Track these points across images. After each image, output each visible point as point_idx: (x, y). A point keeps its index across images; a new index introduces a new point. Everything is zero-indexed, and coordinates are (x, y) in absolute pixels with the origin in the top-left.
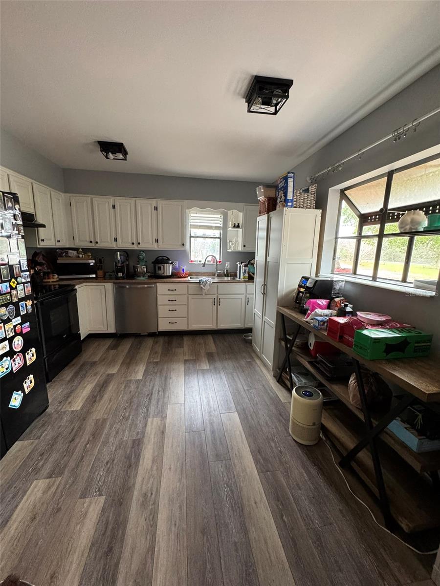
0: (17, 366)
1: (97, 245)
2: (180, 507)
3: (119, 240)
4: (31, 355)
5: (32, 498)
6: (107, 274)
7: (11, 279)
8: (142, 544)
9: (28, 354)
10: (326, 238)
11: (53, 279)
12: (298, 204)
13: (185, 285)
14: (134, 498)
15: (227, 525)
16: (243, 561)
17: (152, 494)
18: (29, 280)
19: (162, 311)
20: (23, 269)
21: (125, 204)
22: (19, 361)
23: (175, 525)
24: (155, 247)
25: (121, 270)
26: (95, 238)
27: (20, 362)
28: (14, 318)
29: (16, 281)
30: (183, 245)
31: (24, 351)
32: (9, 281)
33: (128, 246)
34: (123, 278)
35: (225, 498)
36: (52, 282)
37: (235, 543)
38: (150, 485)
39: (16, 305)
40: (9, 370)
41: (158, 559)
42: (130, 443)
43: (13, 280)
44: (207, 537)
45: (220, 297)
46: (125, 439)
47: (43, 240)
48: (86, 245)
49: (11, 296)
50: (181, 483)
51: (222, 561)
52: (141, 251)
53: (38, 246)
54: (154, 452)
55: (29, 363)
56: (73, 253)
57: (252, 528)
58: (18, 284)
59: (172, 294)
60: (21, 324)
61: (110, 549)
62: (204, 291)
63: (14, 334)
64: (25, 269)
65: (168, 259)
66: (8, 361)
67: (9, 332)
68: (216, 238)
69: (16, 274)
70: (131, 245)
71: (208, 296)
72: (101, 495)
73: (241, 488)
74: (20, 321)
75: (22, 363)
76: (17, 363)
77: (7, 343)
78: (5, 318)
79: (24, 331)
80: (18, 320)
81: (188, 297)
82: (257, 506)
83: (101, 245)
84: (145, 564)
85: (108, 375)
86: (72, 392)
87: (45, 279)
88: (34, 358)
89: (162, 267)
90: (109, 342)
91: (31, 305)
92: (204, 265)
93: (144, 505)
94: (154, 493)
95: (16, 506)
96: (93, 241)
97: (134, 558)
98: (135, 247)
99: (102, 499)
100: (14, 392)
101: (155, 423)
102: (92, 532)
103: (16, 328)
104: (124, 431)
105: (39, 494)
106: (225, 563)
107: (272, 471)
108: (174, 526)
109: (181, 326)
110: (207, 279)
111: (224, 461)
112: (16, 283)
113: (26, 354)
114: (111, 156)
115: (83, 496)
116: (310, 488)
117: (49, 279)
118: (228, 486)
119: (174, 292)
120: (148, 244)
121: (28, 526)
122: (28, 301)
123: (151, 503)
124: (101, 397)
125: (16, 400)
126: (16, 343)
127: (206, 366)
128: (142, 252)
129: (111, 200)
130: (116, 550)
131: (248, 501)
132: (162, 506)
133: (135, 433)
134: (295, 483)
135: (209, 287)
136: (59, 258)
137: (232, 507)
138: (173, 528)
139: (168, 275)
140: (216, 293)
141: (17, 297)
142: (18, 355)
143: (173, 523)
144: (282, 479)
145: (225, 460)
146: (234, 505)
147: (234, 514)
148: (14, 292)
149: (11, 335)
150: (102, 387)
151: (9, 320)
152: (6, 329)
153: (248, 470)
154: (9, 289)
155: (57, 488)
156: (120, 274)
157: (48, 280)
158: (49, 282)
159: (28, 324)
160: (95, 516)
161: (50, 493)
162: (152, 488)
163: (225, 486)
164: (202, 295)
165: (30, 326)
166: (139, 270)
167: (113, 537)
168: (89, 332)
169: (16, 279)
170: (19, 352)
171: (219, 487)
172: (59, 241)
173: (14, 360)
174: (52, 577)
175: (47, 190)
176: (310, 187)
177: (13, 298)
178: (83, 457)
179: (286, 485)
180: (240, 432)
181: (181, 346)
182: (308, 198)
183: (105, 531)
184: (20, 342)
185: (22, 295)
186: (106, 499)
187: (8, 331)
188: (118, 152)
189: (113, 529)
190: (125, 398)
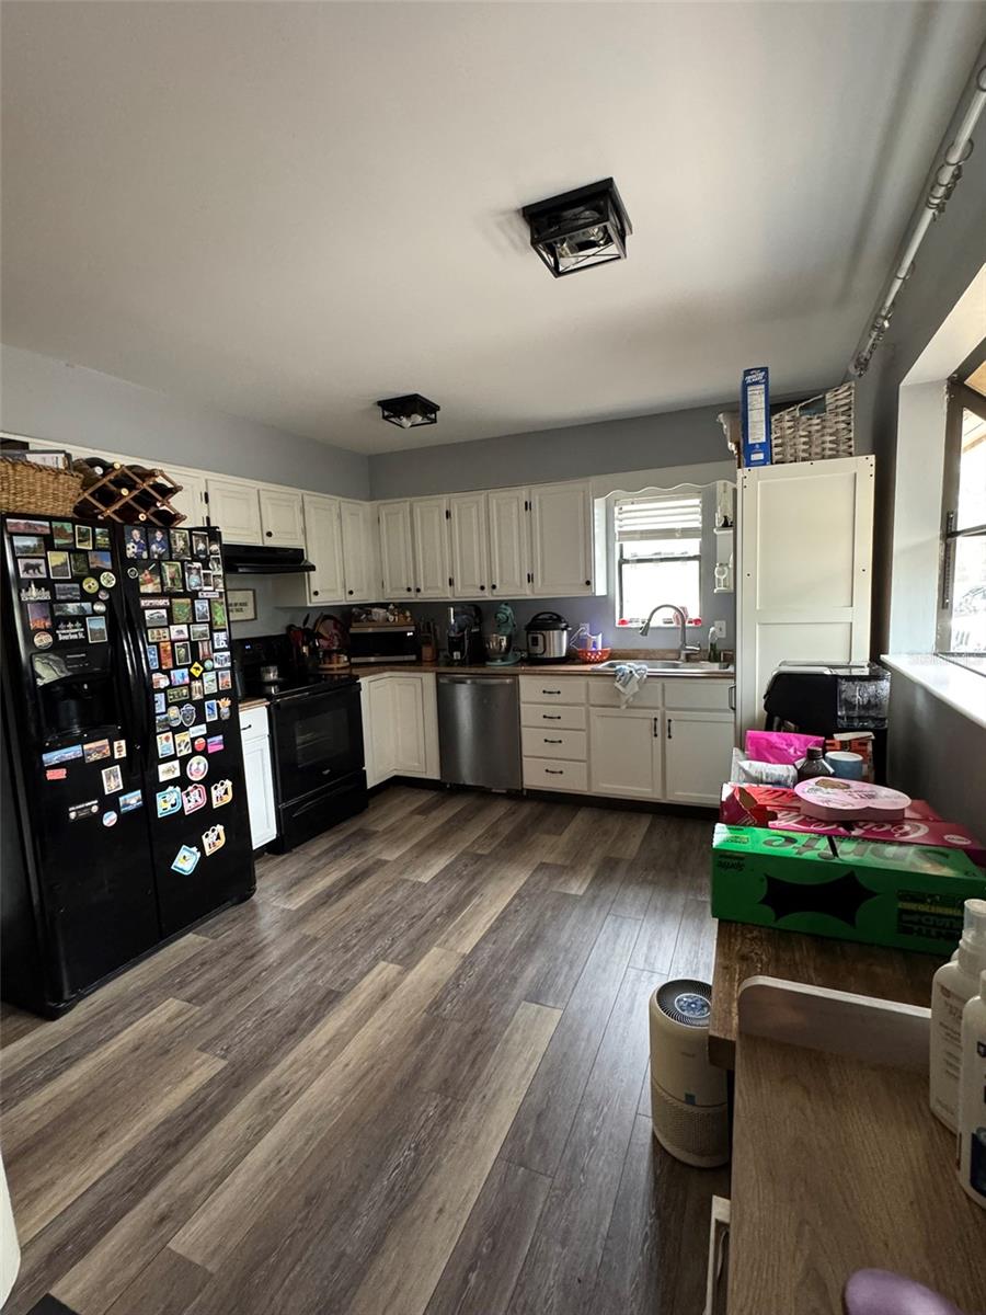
0: (192, 804)
1: (420, 595)
2: (310, 1138)
3: (458, 582)
4: (223, 792)
5: (151, 1022)
6: (441, 654)
7: (193, 663)
8: (216, 1162)
9: (216, 788)
10: (900, 540)
11: (338, 662)
12: (790, 451)
13: (582, 681)
14: (260, 1086)
15: (354, 1215)
16: (330, 1292)
17: (287, 1093)
18: (229, 664)
19: (531, 742)
20: (216, 647)
21: (468, 506)
22: (197, 797)
23: (280, 1161)
24: (527, 592)
25: (455, 644)
26: (416, 583)
27: (199, 800)
28: (193, 726)
29: (203, 666)
30: (588, 583)
31: (209, 782)
32: (189, 667)
33: (473, 594)
34: (461, 663)
35: (393, 1166)
36: (338, 669)
37: (343, 1254)
38: (295, 1077)
39: (199, 706)
40: (177, 809)
41: (218, 1195)
42: (322, 992)
43: (197, 664)
44: (308, 1213)
45: (669, 714)
46: (320, 983)
47: (316, 593)
48: (403, 596)
49: (190, 690)
50: (342, 1099)
51: (298, 1268)
52: (501, 602)
53: (309, 605)
54: (342, 1026)
55: (216, 804)
56: (379, 613)
57: (393, 1250)
58: (205, 670)
59: (550, 701)
60: (205, 737)
61: (177, 1142)
62: (624, 699)
63: (190, 751)
64: (222, 646)
65: (559, 619)
66: (175, 794)
67: (182, 748)
68: (689, 558)
69: (204, 655)
70: (479, 590)
71: (641, 713)
72: (224, 1057)
73: (438, 1166)
74: (205, 732)
75: (202, 802)
76: (193, 800)
77: (176, 763)
78: (175, 724)
79: (211, 750)
80: (202, 729)
81: (588, 712)
82: (437, 1219)
83: (428, 595)
84: (197, 1192)
85: (380, 860)
86: (307, 876)
87: (325, 663)
88: (228, 798)
89: (540, 637)
90: (424, 798)
91: (229, 707)
92: (645, 630)
93: (264, 1103)
94: (291, 1093)
95: (132, 1023)
96: (412, 588)
97: (193, 1175)
98: (488, 595)
99: (223, 1063)
100: (184, 846)
101: (385, 974)
102: (175, 1106)
103: (196, 743)
104: (328, 969)
105: (163, 1019)
106: (300, 1273)
107: (531, 1170)
108: (276, 1162)
109: (572, 781)
110: (637, 667)
111: (449, 1099)
112: (202, 669)
113: (213, 788)
114: (404, 420)
115: (202, 1049)
116: (591, 1257)
117: (330, 663)
118: (416, 1148)
119: (555, 698)
120: (511, 587)
121: (125, 1056)
122: (223, 700)
123: (276, 1106)
124: (338, 899)
125: (186, 861)
126: (194, 767)
127: (580, 887)
128: (503, 606)
129: (443, 501)
130: (183, 1147)
131: (430, 1198)
132: (286, 1121)
133: (341, 980)
134: (563, 1224)
135: (637, 689)
136: (354, 625)
137: (392, 1189)
138: (273, 1165)
139: (557, 655)
140: (660, 705)
141: (201, 691)
142: (196, 787)
143: (279, 1157)
144: (542, 1198)
145: (453, 1098)
146: (396, 1189)
147: (383, 1205)
148: (196, 684)
149: (185, 752)
150: (353, 880)
151: (182, 729)
152: (177, 742)
153: (482, 1139)
154: (187, 680)
155: (187, 1020)
156: (457, 655)
157: (331, 666)
158: (332, 669)
159: (221, 737)
160: (195, 1085)
161: (175, 1022)
162: (295, 1083)
163: (413, 1146)
164: (619, 707)
165: (224, 742)
166: (493, 645)
167: (191, 1129)
168: (395, 773)
169: (202, 664)
170: (198, 782)
171: (400, 1140)
172: (351, 593)
173: (188, 795)
174: (100, 1135)
175: (333, 502)
176: (828, 396)
177: (194, 694)
178: (245, 989)
179: (537, 1216)
180: (534, 1055)
181: (558, 829)
182: (824, 427)
183: (190, 1113)
184: (202, 767)
185: (211, 688)
186: (225, 1068)
187: (180, 746)
188: (413, 413)
189: (202, 1115)
190: (372, 912)
